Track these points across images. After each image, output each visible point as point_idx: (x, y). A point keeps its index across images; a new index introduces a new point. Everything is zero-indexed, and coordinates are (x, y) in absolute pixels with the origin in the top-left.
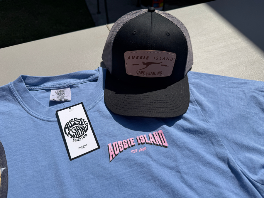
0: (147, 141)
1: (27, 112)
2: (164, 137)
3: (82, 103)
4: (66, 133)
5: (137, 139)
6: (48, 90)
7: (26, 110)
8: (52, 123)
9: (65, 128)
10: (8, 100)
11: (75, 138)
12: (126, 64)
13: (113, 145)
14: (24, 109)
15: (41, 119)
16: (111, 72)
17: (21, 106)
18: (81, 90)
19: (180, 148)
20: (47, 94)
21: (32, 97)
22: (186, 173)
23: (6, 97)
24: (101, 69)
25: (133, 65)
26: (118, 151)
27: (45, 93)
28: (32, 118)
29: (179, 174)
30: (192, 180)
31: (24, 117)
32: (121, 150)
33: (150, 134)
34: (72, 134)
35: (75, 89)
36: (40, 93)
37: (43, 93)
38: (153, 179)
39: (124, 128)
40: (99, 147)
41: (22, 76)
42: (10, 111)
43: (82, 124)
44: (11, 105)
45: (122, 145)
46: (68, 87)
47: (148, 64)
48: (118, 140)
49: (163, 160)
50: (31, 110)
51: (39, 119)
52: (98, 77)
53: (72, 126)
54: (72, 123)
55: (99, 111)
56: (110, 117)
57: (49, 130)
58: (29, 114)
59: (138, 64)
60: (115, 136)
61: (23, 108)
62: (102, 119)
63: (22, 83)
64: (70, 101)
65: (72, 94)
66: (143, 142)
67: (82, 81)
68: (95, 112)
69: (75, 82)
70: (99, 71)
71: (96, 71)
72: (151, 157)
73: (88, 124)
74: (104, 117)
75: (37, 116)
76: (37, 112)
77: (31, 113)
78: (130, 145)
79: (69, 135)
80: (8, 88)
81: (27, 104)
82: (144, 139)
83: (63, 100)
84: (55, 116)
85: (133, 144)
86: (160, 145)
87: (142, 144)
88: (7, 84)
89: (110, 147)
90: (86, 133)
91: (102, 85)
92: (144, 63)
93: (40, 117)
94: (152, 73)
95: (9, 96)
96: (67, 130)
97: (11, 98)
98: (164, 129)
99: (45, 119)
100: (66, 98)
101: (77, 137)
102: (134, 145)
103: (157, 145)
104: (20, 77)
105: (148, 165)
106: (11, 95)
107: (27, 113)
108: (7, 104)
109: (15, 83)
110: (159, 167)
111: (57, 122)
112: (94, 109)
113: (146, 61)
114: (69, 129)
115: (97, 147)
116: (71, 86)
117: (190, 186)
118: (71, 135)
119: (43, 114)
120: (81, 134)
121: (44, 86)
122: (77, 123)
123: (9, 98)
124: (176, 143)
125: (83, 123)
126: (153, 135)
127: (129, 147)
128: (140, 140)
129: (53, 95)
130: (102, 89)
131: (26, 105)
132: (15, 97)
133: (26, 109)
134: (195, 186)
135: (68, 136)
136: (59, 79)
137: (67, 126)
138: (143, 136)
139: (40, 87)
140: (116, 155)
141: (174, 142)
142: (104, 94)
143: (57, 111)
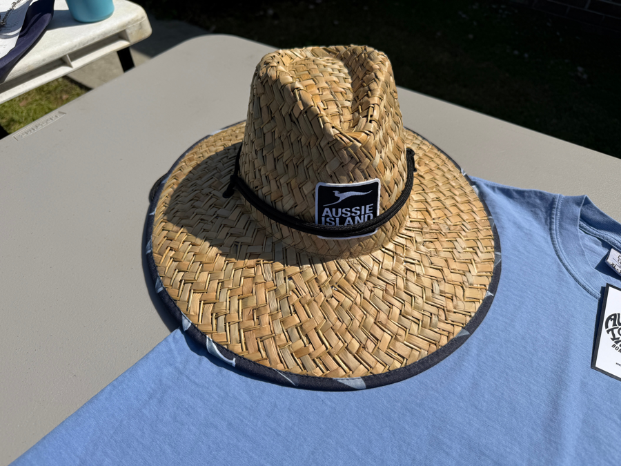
1: (556, 251)
4: (606, 326)
7: (554, 247)
10: (535, 214)
11: (618, 345)
14: (553, 244)
15: (573, 277)
17: (549, 236)
21: (577, 236)
23: (537, 209)
27: (598, 245)
28: (559, 264)
31: (548, 255)
34: (617, 336)
42: (530, 231)
44: (535, 223)
50: (563, 251)
51: (570, 273)
61: (553, 241)
63: (577, 207)
75: (569, 267)
76: (572, 263)
77: (562, 257)
79: (610, 332)
80: (551, 200)
81: (563, 240)
84: (600, 289)
88: (554, 194)
93: (573, 272)
95: (541, 211)
97: (542, 215)
104: (583, 197)
106: (546, 212)
107: (554, 253)
108: (531, 219)
109: (567, 201)
118: (613, 334)
119: (580, 272)
121: (606, 236)
129: (615, 258)
131: (559, 240)
132: (551, 218)
133: (557, 246)
135: (608, 332)
143: (608, 285)
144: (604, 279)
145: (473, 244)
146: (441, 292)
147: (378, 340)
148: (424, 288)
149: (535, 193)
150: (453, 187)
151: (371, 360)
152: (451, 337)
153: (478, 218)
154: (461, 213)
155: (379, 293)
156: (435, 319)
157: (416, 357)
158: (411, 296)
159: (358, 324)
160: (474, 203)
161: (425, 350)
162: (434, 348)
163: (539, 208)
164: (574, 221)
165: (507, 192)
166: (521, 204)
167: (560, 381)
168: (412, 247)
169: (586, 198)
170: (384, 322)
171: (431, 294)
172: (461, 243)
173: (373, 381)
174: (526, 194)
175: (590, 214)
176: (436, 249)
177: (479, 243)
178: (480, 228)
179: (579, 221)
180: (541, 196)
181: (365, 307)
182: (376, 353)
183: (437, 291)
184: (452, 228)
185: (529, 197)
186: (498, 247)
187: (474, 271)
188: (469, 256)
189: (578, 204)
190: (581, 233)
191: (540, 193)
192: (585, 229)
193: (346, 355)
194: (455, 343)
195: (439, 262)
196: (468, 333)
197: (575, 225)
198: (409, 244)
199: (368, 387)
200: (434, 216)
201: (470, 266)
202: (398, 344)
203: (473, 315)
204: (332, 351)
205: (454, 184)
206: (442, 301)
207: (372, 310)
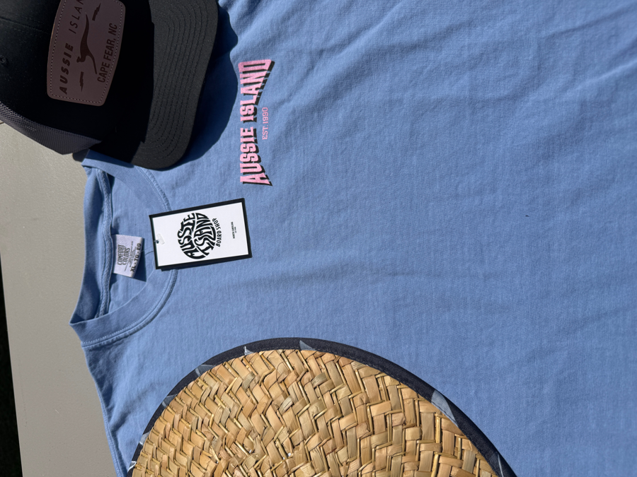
0: (254, 101)
1: (147, 323)
2: (253, 63)
3: (151, 217)
4: (202, 257)
5: (245, 121)
6: (113, 278)
7: (144, 326)
8: (178, 279)
9: (192, 256)
10: (117, 357)
11: (215, 242)
12: (78, 102)
13: (245, 173)
14: (141, 328)
15: (167, 299)
16: (98, 142)
17: (134, 335)
18: (126, 214)
19: (279, 35)
20: (120, 283)
21: (120, 310)
22: (327, 39)
23: (111, 358)
24: (87, 161)
25: (82, 85)
26: (257, 165)
27: (117, 286)
28: (161, 316)
29: (324, 54)
30: (342, 32)
31: (156, 331)
32: (257, 159)
33: (242, 90)
34: (206, 245)
35: (121, 225)
36: (115, 296)
37: (116, 288)
38: (319, 111)
39: (218, 143)
40: (242, 200)
41: (72, 322)
42: (139, 355)
43: (193, 225)
44: (128, 352)
45: (249, 155)
46: (114, 240)
47: (85, 51)
48: (237, 161)
49: (293, 78)
50: (144, 317)
51: (165, 303)
52: (104, 172)
53: (191, 243)
54: (186, 242)
55: (175, 186)
56: (193, 166)
57: (190, 286)
58: (152, 320)
59: (82, 73)
60: (229, 166)
61: (138, 330)
62: (191, 184)
63: (87, 325)
64: (143, 241)
65: (130, 232)
66: (252, 111)
67: (106, 209)
68: (174, 195)
69: (105, 222)
70: (90, 167)
71: (89, 173)
72: (282, 102)
74: (189, 179)
75: (159, 306)
76: (152, 305)
77: (151, 316)
78: (252, 139)
79: (206, 252)
80: (93, 352)
81: (132, 322)
82: (248, 107)
83: (137, 253)
84: (166, 272)
85: (252, 133)
86: (267, 75)
87: (255, 113)
88: (84, 353)
89: (247, 178)
90: (211, 219)
91: (122, 167)
92: (81, 60)
93: (162, 301)
94: (111, 48)
95: (110, 353)
96: (196, 254)
97: (114, 351)
98: (237, 56)
99: (167, 292)
100: (135, 245)
101: (213, 237)
102: (255, 130)
103: (265, 82)
104: (73, 327)
105: (294, 112)
106: (109, 349)
107: (150, 324)
109: (85, 338)
110: (302, 92)
111: (179, 270)
112: (169, 195)
113: (77, 53)
114: (196, 251)
115: (241, 204)
116: (114, 231)
117: (351, 38)
119: (158, 295)
120: (211, 230)
121: (104, 284)
122: (187, 233)
123: (113, 354)
124: (270, 40)
125: (191, 221)
126: (245, 85)
127: (256, 141)
128: (247, 115)
129: (124, 270)
130: (131, 170)
131: (133, 325)
132: (113, 342)
133: (141, 324)
134: (353, 28)
135: (207, 254)
136: (93, 253)
137: (189, 253)
138: (242, 107)
139: (105, 294)
140: (263, 171)
141: (267, 45)
142: (143, 169)
143: (158, 267)
144: (151, 272)
145: (210, 402)
146: (286, 397)
148: (297, 415)
152: (318, 353)
155: (342, 455)
156: (317, 381)
158: (316, 421)
161: (351, 367)
162: (343, 360)
163: (108, 357)
164: (104, 321)
165: (108, 396)
166: (112, 375)
172: (217, 413)
173: (425, 390)
174: (99, 377)
175: (87, 309)
176: (247, 436)
178: (185, 408)
179: (100, 317)
180: (93, 363)
181: (368, 456)
182: (399, 407)
183: (288, 401)
184: (209, 436)
185: (101, 372)
186: (192, 376)
187: (237, 381)
188: (225, 398)
189: (83, 326)
190: (113, 309)
191: (90, 365)
193: (428, 433)
195: (256, 421)
196: (301, 342)
197: (108, 317)
199: (432, 389)
201: (235, 390)
202: (370, 396)
203: (280, 351)
206: (294, 388)
207: (364, 444)
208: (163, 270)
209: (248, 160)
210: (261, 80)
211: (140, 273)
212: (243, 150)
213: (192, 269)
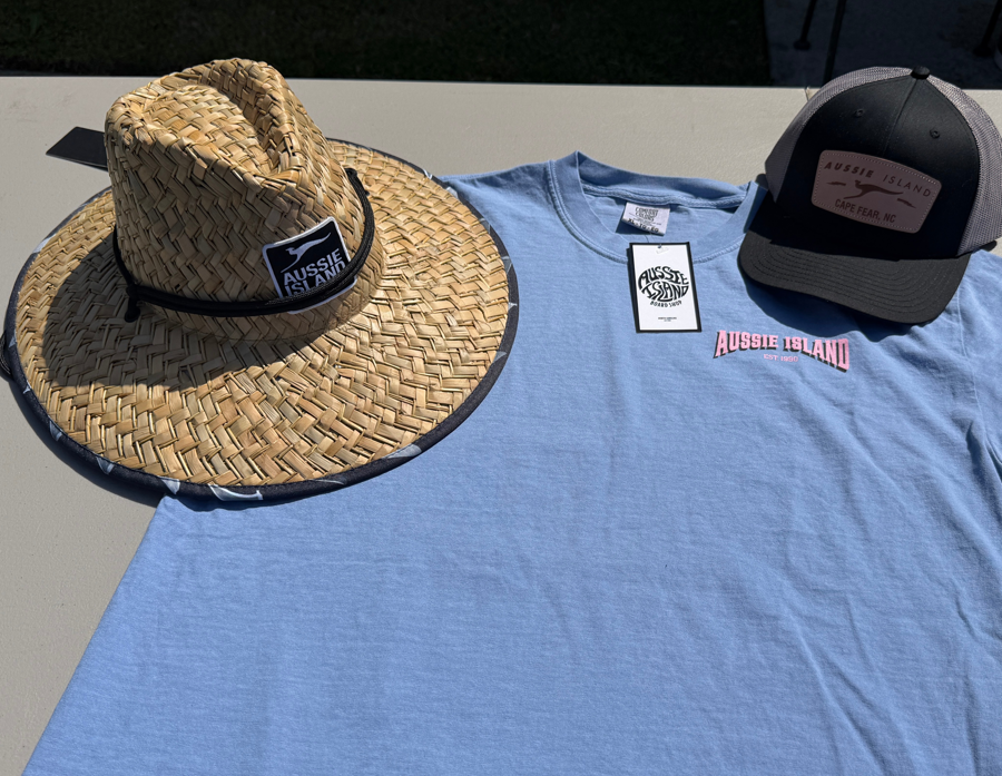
0: (806, 350)
1: (569, 230)
2: (847, 353)
3: (688, 244)
4: (641, 287)
5: (785, 340)
6: (622, 201)
7: (566, 226)
8: (616, 263)
9: (641, 277)
10: (533, 196)
11: (656, 300)
13: (729, 335)
14: (564, 223)
15: (595, 251)
17: (557, 215)
18: (692, 221)
19: (873, 378)
20: (616, 209)
21: (586, 203)
23: (533, 189)
24: (755, 187)
26: (737, 347)
27: (612, 205)
32: (743, 347)
33: (819, 341)
34: (653, 292)
35: (680, 215)
36: (601, 201)
37: (610, 203)
38: (790, 405)
39: (764, 314)
40: (699, 330)
42: (533, 218)
43: (676, 282)
44: (537, 208)
45: (748, 341)
46: (664, 207)
48: (743, 329)
49: (826, 387)
50: (577, 228)
51: (591, 248)
52: (740, 202)
53: (656, 278)
54: (658, 274)
55: (720, 270)
56: (741, 288)
58: (573, 234)
60: (738, 322)
61: (562, 220)
62: (722, 285)
63: (573, 169)
64: (661, 235)
65: (671, 223)
66: (795, 348)
67: (700, 201)
68: (709, 268)
69: (684, 199)
70: (748, 190)
71: (741, 189)
72: (801, 374)
73: (690, 285)
74: (726, 283)
75: (588, 242)
76: (590, 236)
77: (577, 234)
78: (765, 345)
79: (646, 291)
80: (543, 172)
81: (572, 214)
82: (800, 345)
83: (649, 227)
84: (625, 253)
85: (771, 345)
86: (832, 365)
87: (792, 350)
88: (543, 163)
90: (681, 299)
91: (745, 222)
93: (593, 246)
95: (538, 189)
96: (644, 282)
97: (540, 194)
98: (855, 337)
99: (603, 252)
100: (657, 226)
101: (660, 298)
102: (775, 348)
103: (826, 362)
104: (574, 154)
105: (790, 383)
106: (544, 188)
107: (567, 232)
108: (530, 204)
109: (560, 165)
110: (811, 394)
112: (710, 263)
114: (648, 282)
115: (696, 328)
116: (674, 207)
118: (649, 292)
119: (599, 242)
120: (669, 297)
121: (615, 191)
122: (666, 275)
123: (537, 192)
124: (869, 368)
125: (680, 280)
126: (824, 344)
127: (763, 348)
128: (791, 343)
129: (631, 212)
130: (742, 230)
131: (568, 215)
132: (551, 194)
135: (643, 292)
136: (651, 183)
137: (645, 275)
138: (800, 338)
139: (604, 191)
140: (730, 351)
141: (865, 366)
142: (741, 241)
143: (631, 244)
144: (626, 239)
145: (473, 257)
146: (458, 322)
147: (412, 399)
148: (438, 325)
149: (522, 168)
150: (423, 198)
151: (415, 422)
152: (489, 365)
153: (467, 226)
154: (445, 227)
155: (392, 350)
156: (464, 354)
157: (460, 399)
158: (428, 339)
159: (383, 392)
160: (456, 209)
161: (467, 388)
162: (475, 383)
163: (534, 186)
164: (576, 186)
165: (490, 181)
166: (512, 189)
167: (610, 357)
168: (406, 287)
169: (579, 154)
170: (411, 378)
171: (449, 329)
172: (460, 261)
173: (426, 442)
174: (513, 175)
175: (591, 171)
176: (433, 278)
177: (478, 254)
178: (474, 236)
179: (581, 185)
180: (531, 170)
181: (383, 371)
182: (417, 413)
183: (453, 323)
184: (441, 248)
185: (518, 177)
186: (503, 251)
187: (486, 287)
188: (474, 272)
189: (573, 165)
190: (589, 198)
191: (528, 167)
192: (591, 191)
193: (385, 429)
194: (495, 370)
195: (442, 291)
196: (504, 354)
197: (579, 191)
198: (401, 284)
199: (424, 450)
200: (414, 242)
201: (478, 282)
202: (435, 393)
203: (502, 333)
204: (368, 432)
205: (422, 195)
206: (464, 331)
207: (393, 372)
208: (628, 250)
209: (743, 339)
210: (828, 359)
211: (626, 227)
212: (754, 336)
213: (627, 277)
